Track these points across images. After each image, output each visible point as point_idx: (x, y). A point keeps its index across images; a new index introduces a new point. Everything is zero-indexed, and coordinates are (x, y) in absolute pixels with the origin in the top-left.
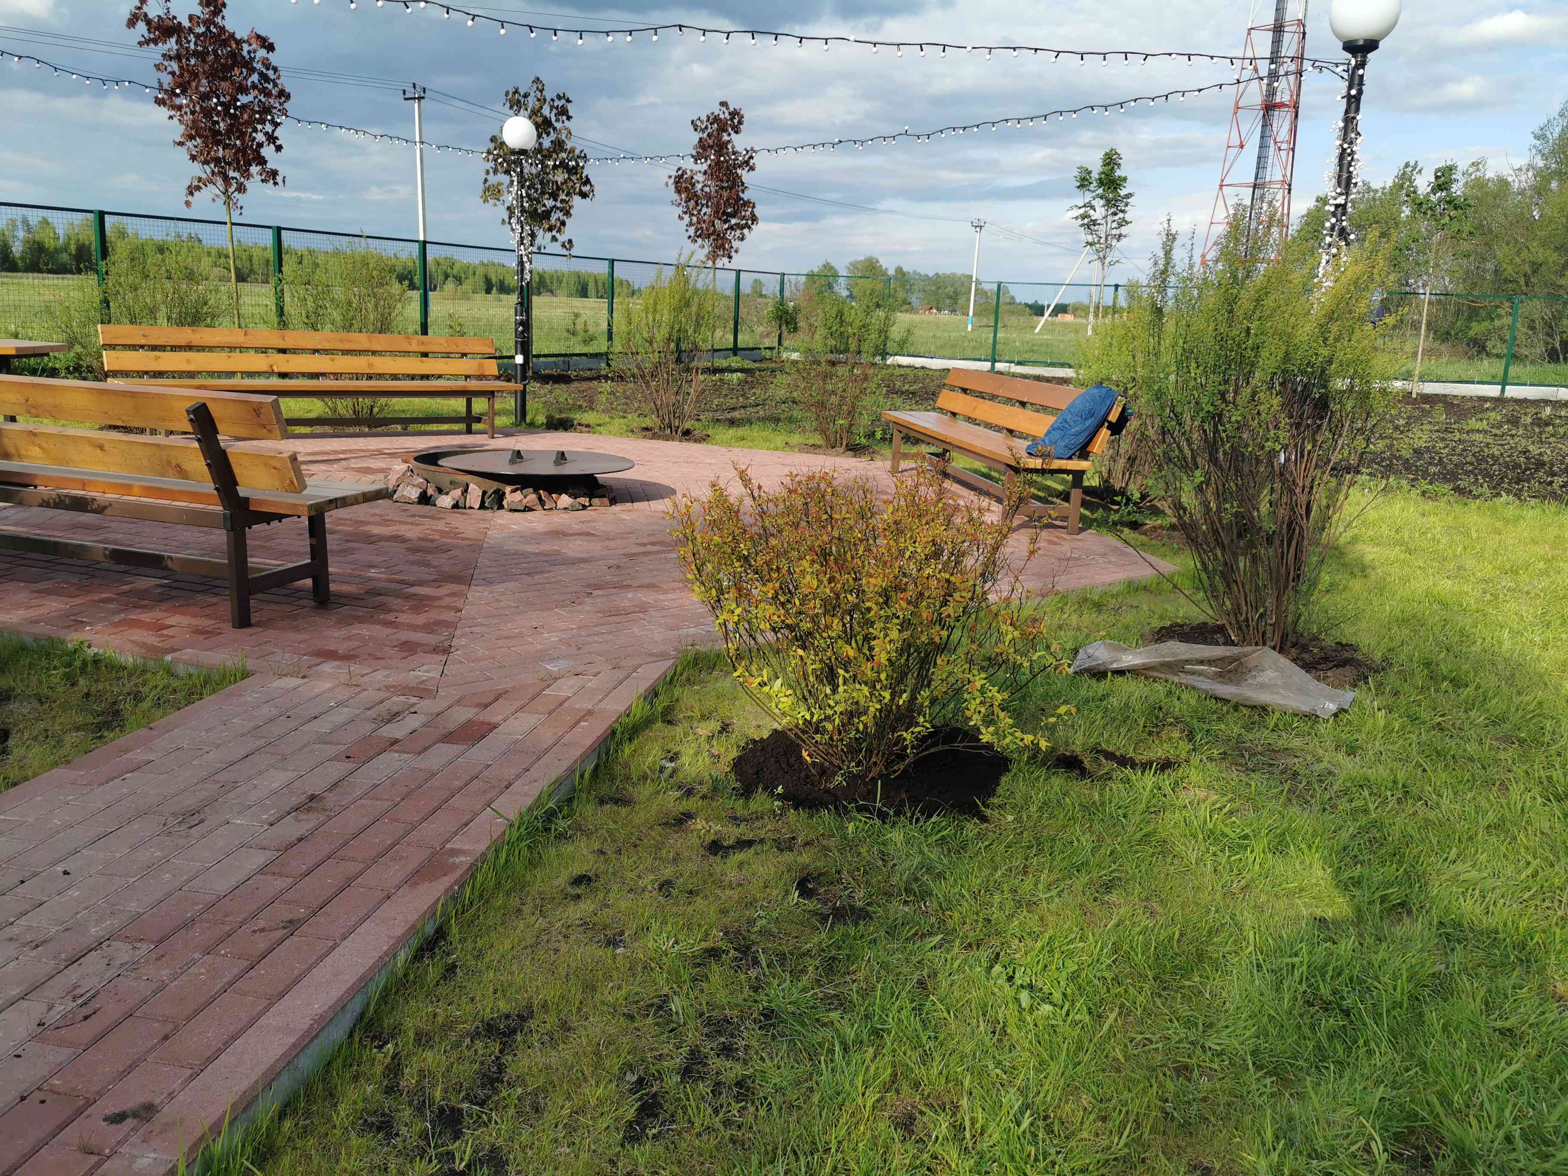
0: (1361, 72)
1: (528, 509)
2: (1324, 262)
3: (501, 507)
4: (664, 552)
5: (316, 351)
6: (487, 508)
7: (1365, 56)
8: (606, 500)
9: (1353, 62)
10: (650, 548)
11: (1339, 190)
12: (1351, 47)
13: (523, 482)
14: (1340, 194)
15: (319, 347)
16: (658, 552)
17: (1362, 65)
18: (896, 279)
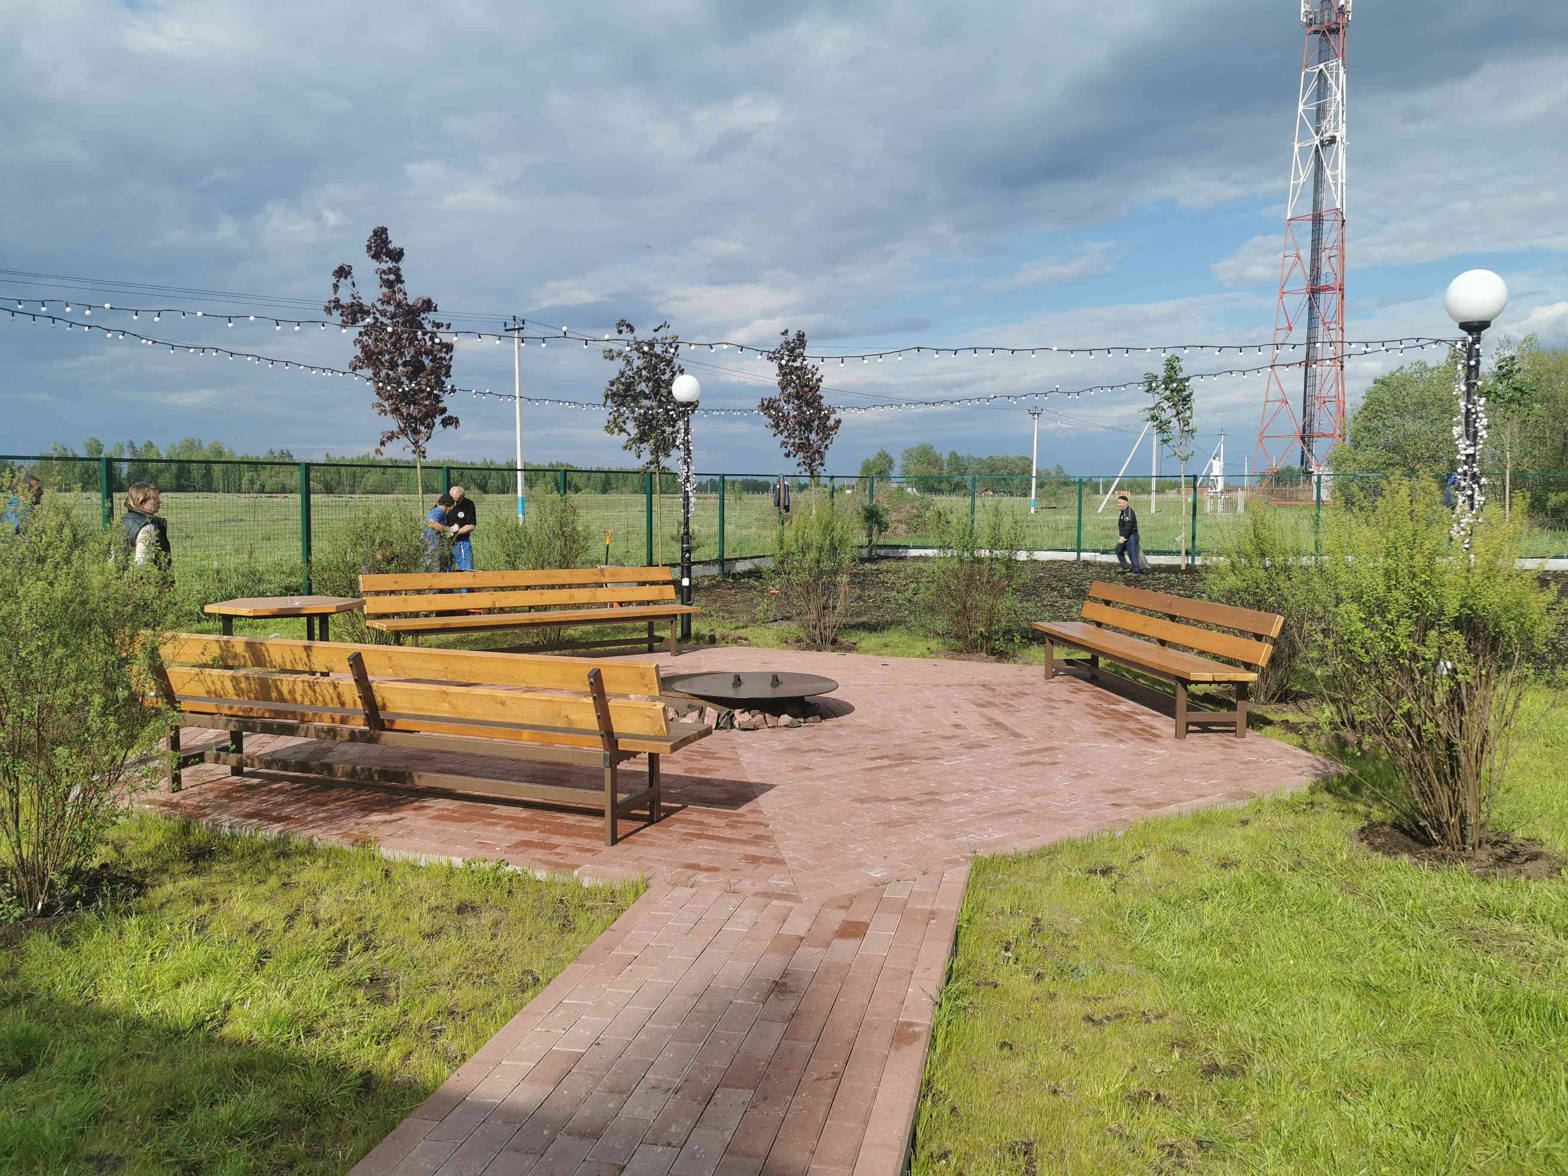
0: (1477, 346)
1: (755, 729)
2: (1460, 501)
3: (732, 726)
4: (897, 765)
5: (528, 588)
6: (722, 728)
7: (1479, 334)
8: (818, 717)
9: (1470, 339)
10: (879, 762)
11: (1468, 443)
12: (1465, 326)
13: (748, 705)
14: (1470, 446)
15: (531, 584)
16: (890, 766)
17: (1477, 341)
18: (950, 463)
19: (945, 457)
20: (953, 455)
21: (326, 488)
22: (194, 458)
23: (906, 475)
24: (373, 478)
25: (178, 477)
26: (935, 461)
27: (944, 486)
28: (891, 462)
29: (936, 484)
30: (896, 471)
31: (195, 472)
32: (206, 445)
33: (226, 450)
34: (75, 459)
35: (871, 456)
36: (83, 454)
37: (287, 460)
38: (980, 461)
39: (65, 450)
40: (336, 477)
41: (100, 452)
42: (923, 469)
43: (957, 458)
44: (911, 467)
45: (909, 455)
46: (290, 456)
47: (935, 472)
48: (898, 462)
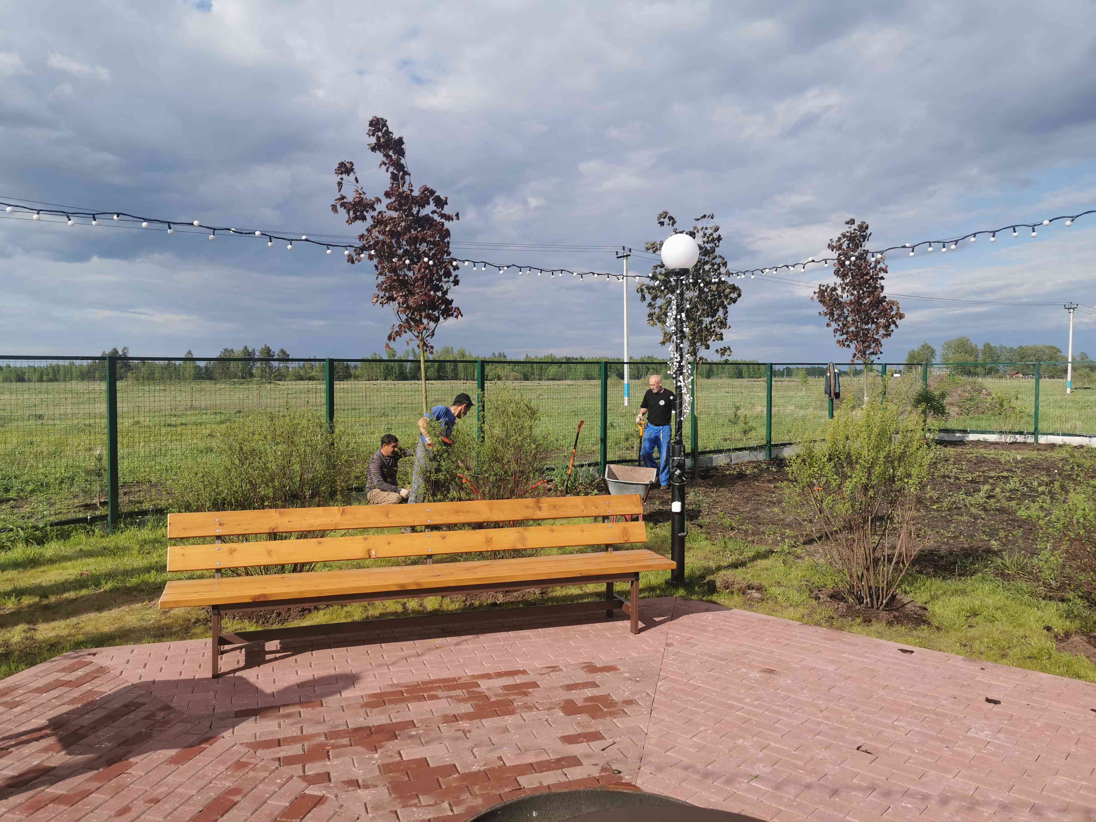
18: (984, 353)
19: (980, 347)
20: (987, 346)
21: (525, 377)
22: (448, 359)
23: (946, 363)
24: (553, 369)
25: (439, 370)
26: (972, 351)
27: (979, 370)
28: (933, 352)
29: (972, 369)
30: (937, 359)
31: (449, 367)
32: (455, 351)
33: (467, 353)
34: (381, 361)
35: (916, 348)
36: (385, 357)
37: (502, 359)
38: (1011, 350)
39: (376, 355)
40: (530, 370)
41: (394, 356)
42: (961, 357)
43: (991, 348)
44: (950, 356)
45: (948, 346)
46: (505, 357)
47: (971, 359)
48: (939, 352)
